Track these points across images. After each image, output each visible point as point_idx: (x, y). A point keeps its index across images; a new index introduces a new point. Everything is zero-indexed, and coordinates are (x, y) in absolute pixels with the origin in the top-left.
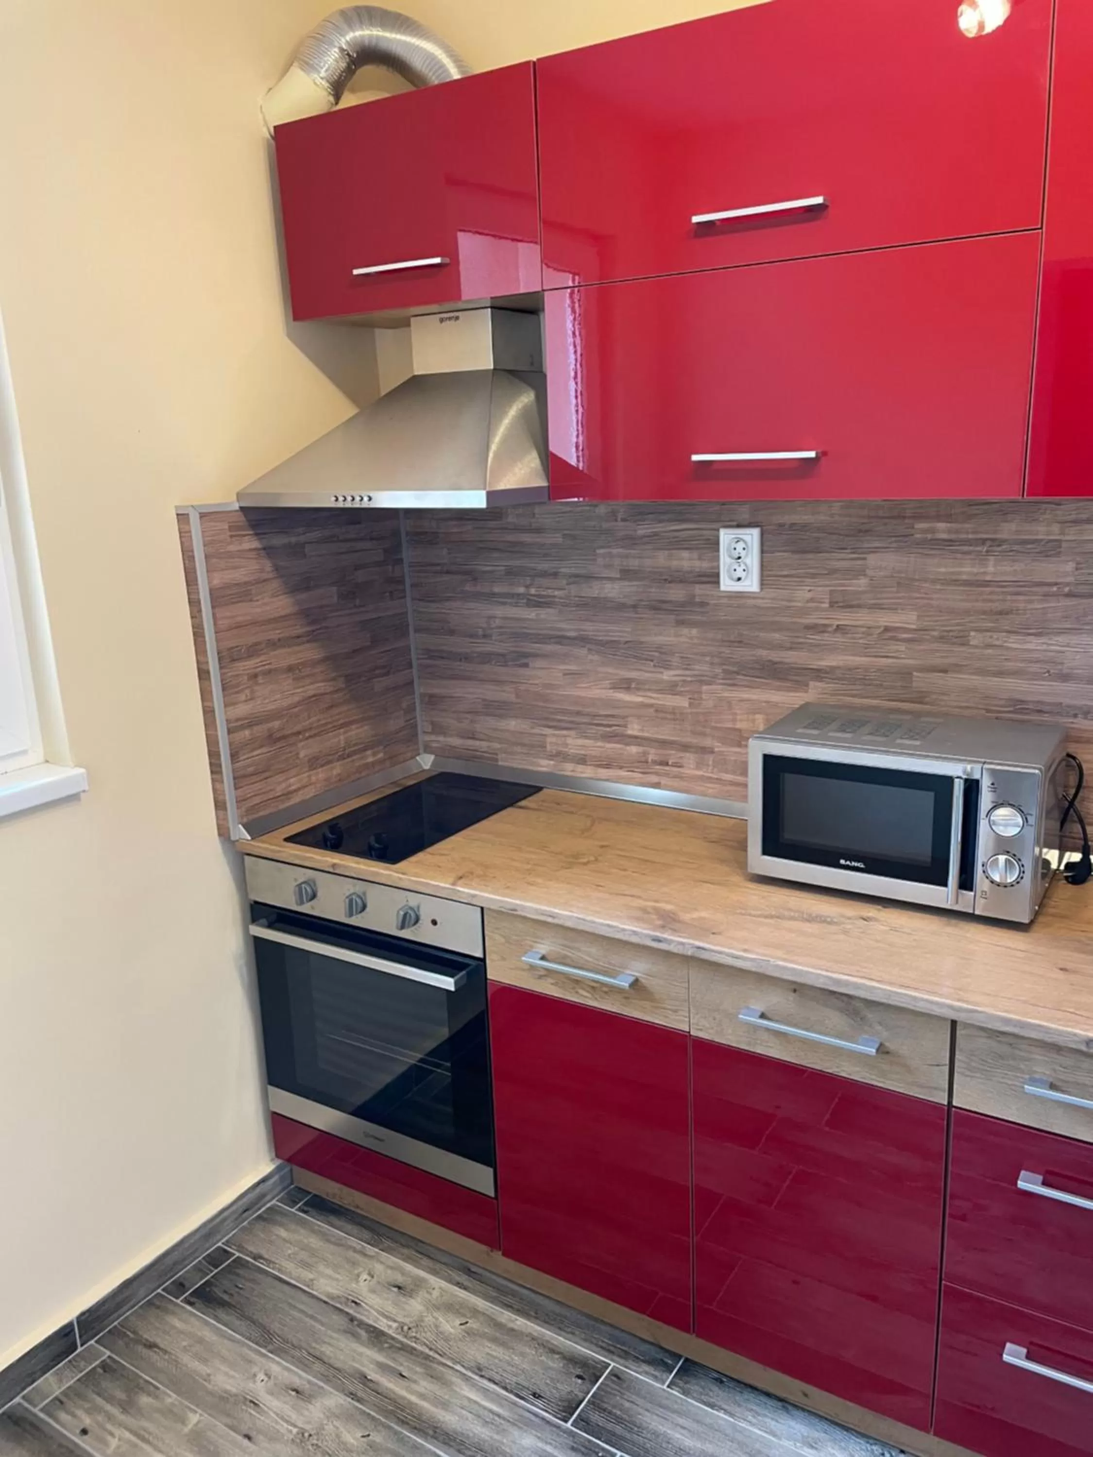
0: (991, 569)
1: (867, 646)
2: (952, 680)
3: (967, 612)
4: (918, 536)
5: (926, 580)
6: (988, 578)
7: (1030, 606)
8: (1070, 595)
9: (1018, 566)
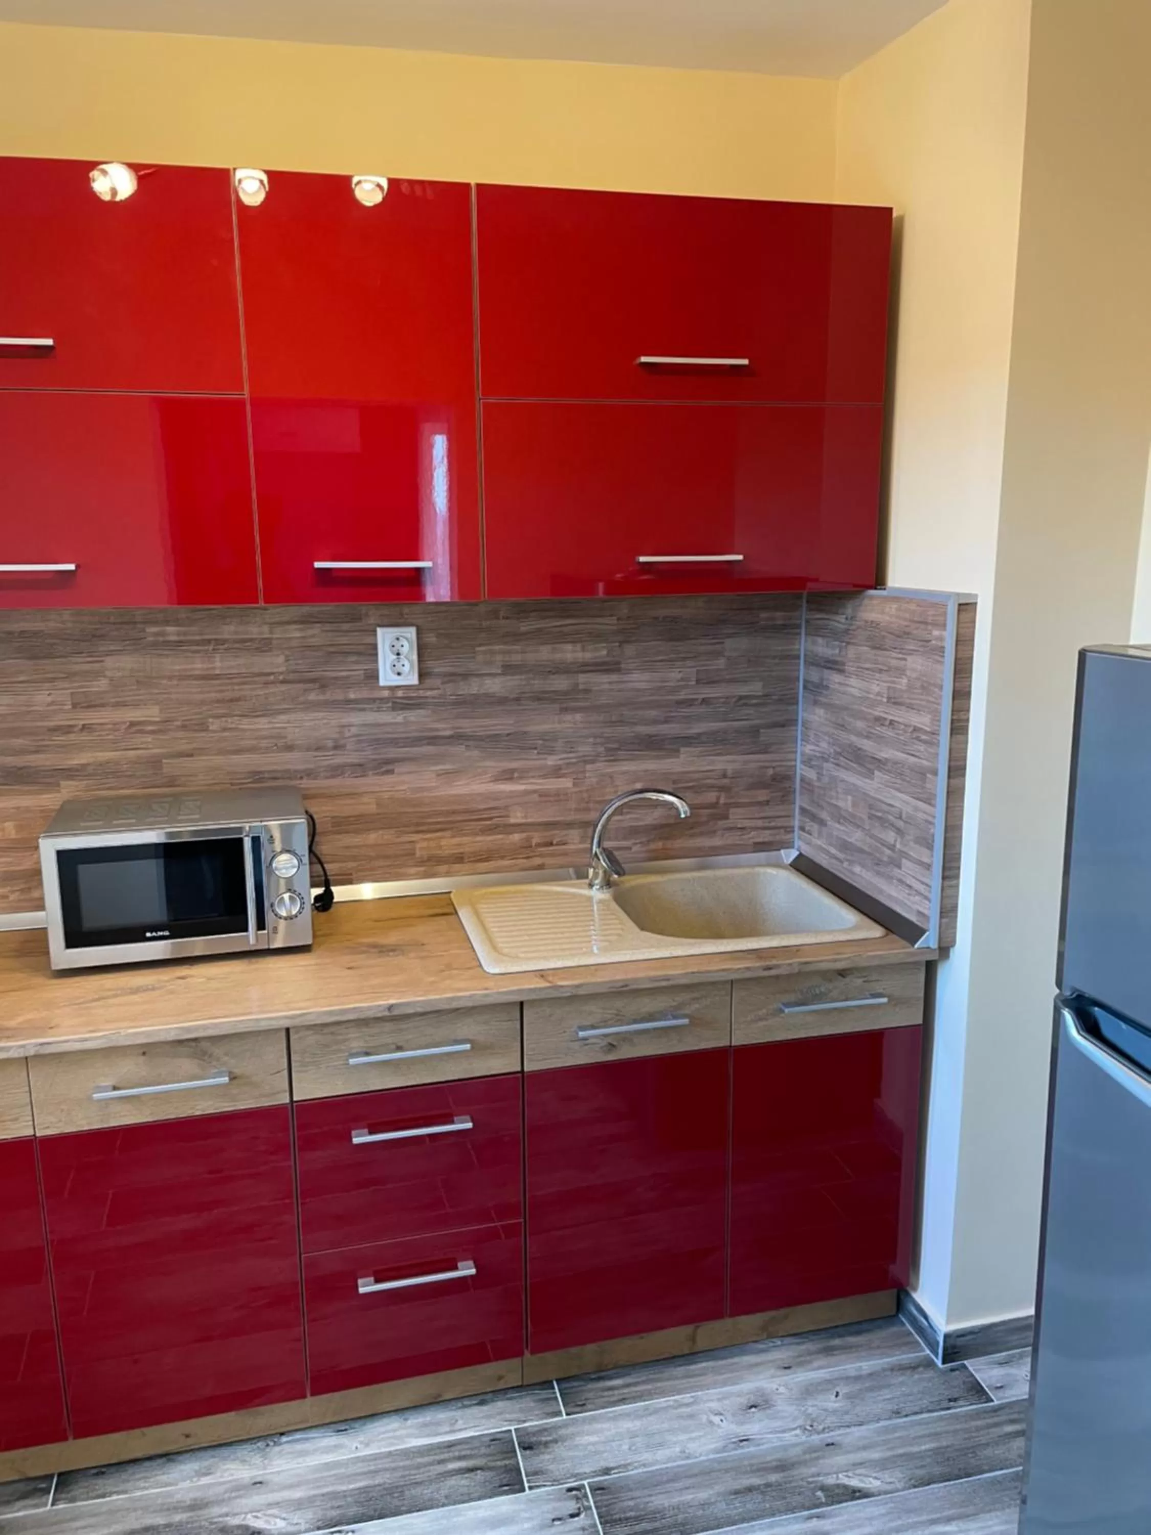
0: (218, 664)
1: (114, 742)
2: (200, 762)
3: (203, 703)
4: (151, 639)
5: (163, 677)
6: (217, 672)
7: (254, 693)
8: (284, 682)
9: (241, 661)
